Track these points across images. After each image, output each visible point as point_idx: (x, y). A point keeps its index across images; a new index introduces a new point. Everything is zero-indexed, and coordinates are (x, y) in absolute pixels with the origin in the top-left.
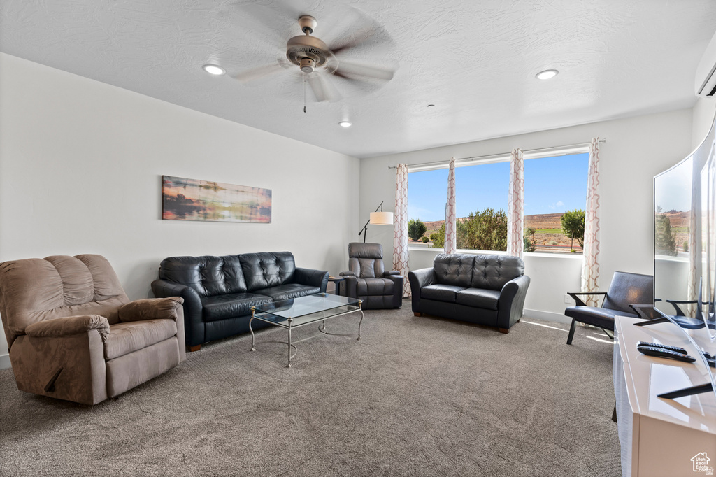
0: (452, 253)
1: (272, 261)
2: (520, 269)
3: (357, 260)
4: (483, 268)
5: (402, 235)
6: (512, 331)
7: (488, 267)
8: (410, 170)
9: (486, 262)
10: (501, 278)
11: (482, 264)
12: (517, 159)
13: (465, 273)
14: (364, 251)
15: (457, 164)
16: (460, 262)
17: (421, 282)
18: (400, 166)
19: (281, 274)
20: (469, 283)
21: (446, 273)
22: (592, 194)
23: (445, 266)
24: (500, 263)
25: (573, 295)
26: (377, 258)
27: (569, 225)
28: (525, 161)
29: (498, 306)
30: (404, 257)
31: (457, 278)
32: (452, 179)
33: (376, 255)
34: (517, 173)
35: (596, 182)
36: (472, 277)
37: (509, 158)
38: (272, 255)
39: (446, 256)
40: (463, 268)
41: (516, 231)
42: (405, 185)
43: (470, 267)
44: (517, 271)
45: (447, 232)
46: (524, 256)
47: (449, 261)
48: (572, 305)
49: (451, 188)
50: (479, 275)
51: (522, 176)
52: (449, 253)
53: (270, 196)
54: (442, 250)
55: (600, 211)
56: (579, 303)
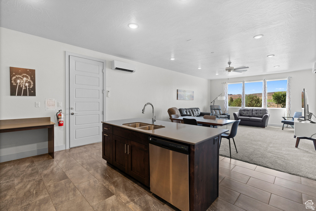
0: (244, 108)
1: (196, 110)
2: (267, 112)
3: (213, 110)
4: (255, 112)
5: (226, 103)
6: (266, 127)
7: (257, 112)
8: (229, 84)
9: (256, 110)
10: (261, 114)
11: (255, 111)
12: (265, 81)
13: (250, 113)
14: (216, 108)
15: (245, 82)
16: (248, 110)
17: (237, 116)
18: (226, 83)
19: (198, 113)
20: (251, 116)
21: (244, 114)
22: (288, 91)
23: (243, 112)
24: (261, 110)
25: (284, 118)
26: (219, 110)
27: (276, 98)
28: (267, 82)
29: (262, 121)
30: (227, 109)
31: (247, 115)
32: (244, 87)
33: (219, 109)
34: (265, 86)
35: (289, 88)
36: (252, 114)
37: (262, 81)
38: (196, 108)
39: (242, 109)
40: (249, 112)
41: (265, 102)
42: (227, 88)
43: (251, 112)
44: (266, 112)
45: (242, 102)
46: (268, 108)
47: (244, 110)
48: (283, 120)
49: (243, 89)
50: (254, 114)
51: (266, 86)
52: (243, 108)
53: (193, 93)
54: (241, 107)
55: (291, 96)
56: (285, 119)
